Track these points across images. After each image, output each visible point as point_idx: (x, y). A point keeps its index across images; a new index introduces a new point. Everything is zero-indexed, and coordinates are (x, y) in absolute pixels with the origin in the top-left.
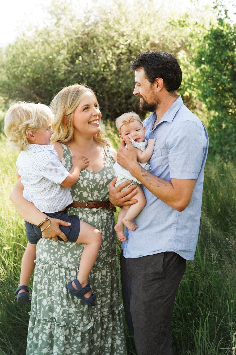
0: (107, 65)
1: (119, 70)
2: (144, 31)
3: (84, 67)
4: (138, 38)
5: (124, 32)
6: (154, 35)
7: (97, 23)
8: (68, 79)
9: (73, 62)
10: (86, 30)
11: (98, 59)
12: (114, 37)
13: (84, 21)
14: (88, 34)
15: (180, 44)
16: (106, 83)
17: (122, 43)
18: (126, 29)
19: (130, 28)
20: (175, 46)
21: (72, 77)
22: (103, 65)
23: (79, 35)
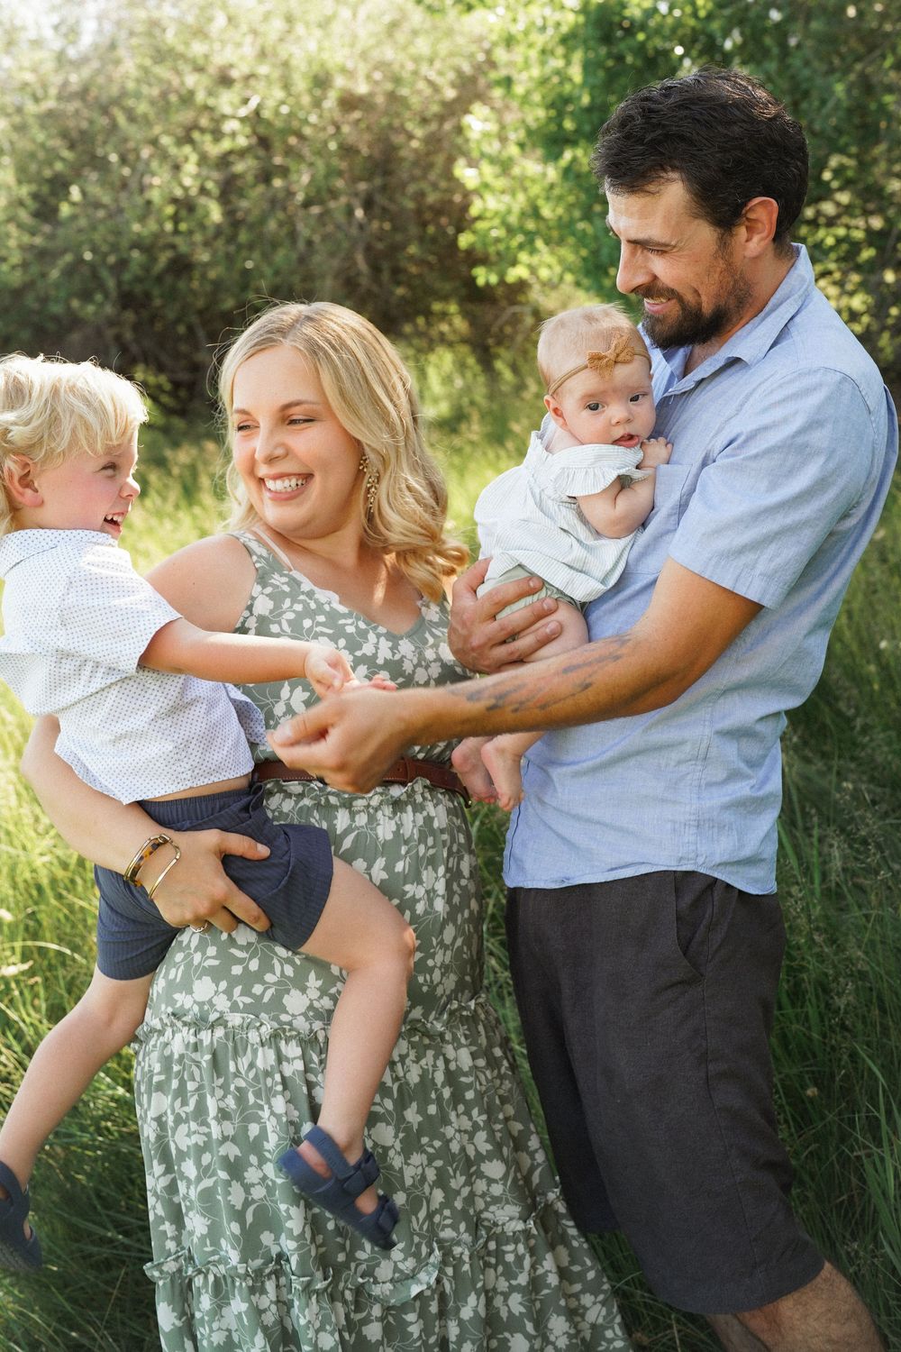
0: (186, 206)
1: (234, 221)
2: (305, 51)
3: (94, 228)
4: (286, 86)
5: (231, 66)
6: (350, 65)
7: (113, 46)
8: (40, 284)
9: (45, 211)
10: (74, 78)
11: (142, 189)
12: (192, 93)
13: (56, 44)
14: (83, 93)
15: (453, 85)
16: (191, 279)
17: (227, 110)
18: (238, 55)
19: (249, 50)
20: (437, 98)
21: (55, 274)
22: (170, 210)
23: (50, 104)
